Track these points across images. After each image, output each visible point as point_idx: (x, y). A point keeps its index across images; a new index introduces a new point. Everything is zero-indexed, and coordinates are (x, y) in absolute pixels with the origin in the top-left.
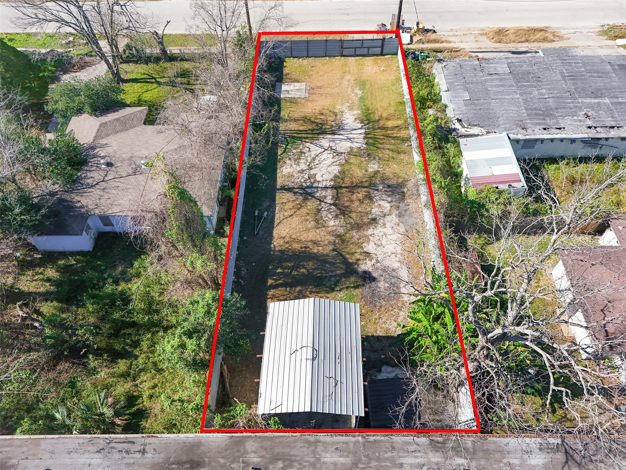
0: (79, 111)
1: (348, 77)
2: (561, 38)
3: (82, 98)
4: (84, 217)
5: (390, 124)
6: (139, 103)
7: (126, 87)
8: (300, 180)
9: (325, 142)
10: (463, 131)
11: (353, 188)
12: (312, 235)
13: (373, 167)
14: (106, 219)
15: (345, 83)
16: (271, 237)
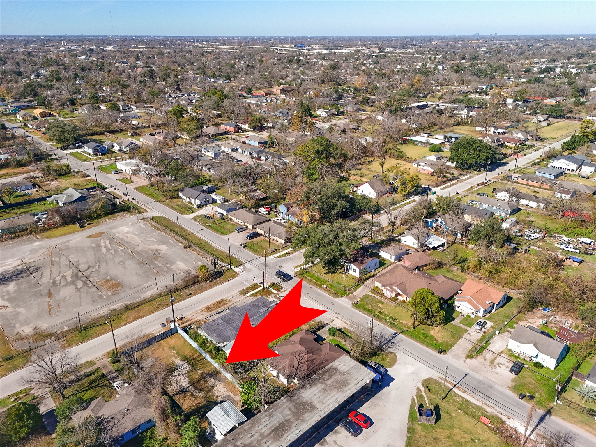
1: (165, 348)
2: (229, 301)
5: (194, 357)
10: (222, 345)
11: (198, 382)
12: (196, 402)
13: (199, 372)
16: (183, 410)
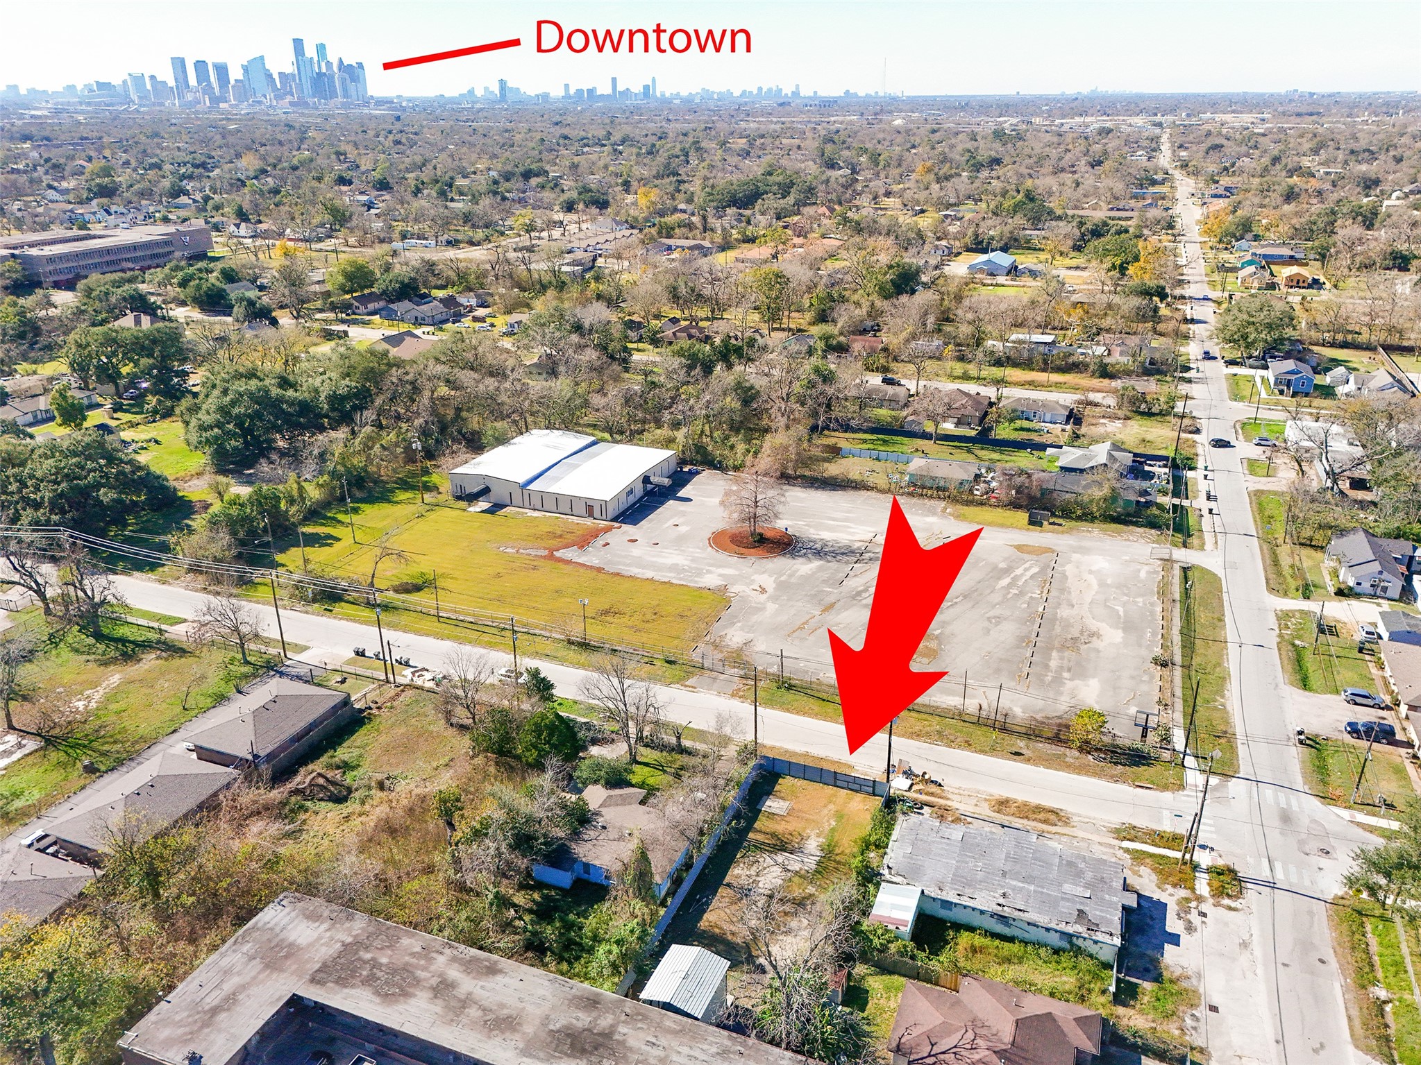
0: (596, 782)
1: (831, 806)
2: (1068, 824)
3: (602, 773)
4: (575, 860)
6: (641, 786)
7: (636, 768)
8: (744, 881)
9: (780, 858)
10: (888, 877)
11: (785, 901)
12: (732, 927)
13: (811, 890)
14: (587, 866)
15: (826, 811)
16: (701, 918)
